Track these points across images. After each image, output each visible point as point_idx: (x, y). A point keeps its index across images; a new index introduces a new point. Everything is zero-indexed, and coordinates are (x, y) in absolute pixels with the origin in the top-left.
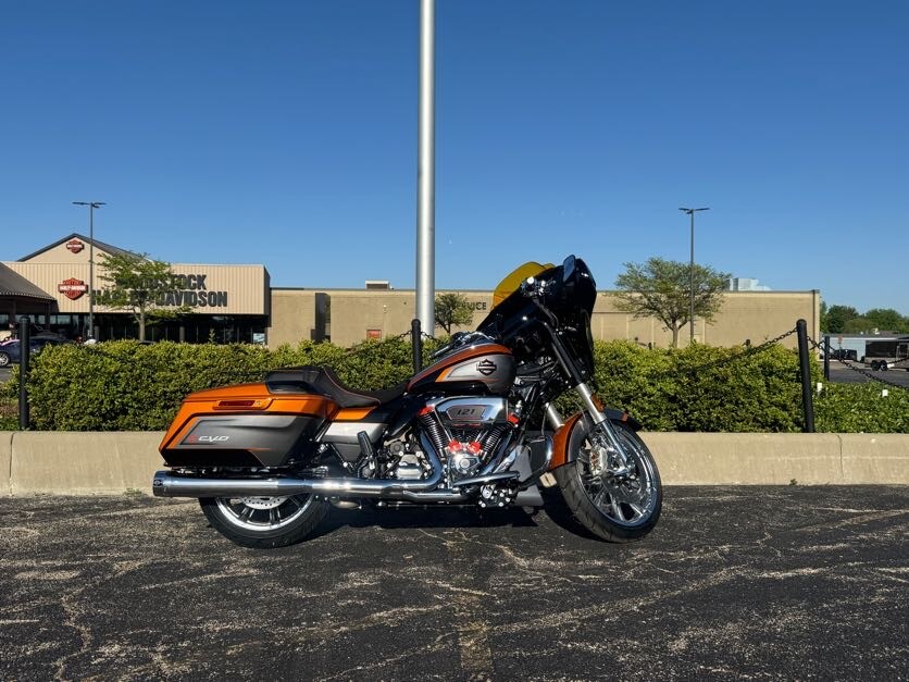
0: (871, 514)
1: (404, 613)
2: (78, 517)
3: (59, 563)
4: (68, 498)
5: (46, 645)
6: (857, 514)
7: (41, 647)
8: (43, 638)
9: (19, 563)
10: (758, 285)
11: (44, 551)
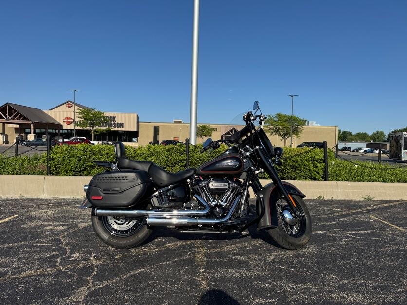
0: (345, 211)
1: (177, 244)
2: (67, 207)
3: (60, 223)
4: (64, 199)
5: (54, 253)
6: (341, 211)
7: (52, 254)
8: (53, 251)
9: (46, 223)
10: (316, 123)
11: (55, 219)
